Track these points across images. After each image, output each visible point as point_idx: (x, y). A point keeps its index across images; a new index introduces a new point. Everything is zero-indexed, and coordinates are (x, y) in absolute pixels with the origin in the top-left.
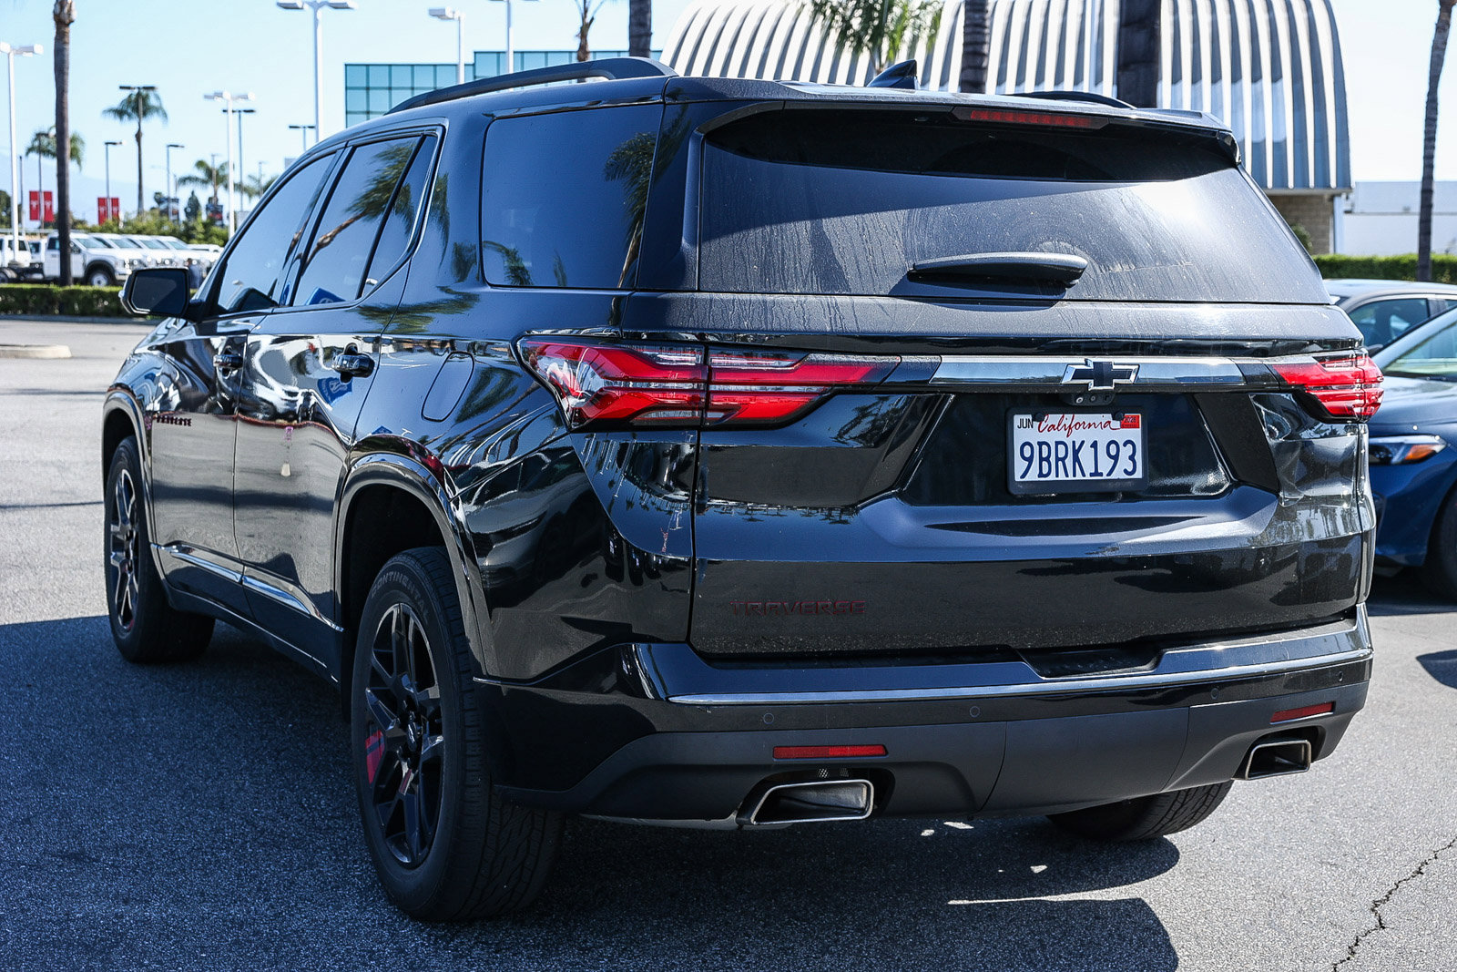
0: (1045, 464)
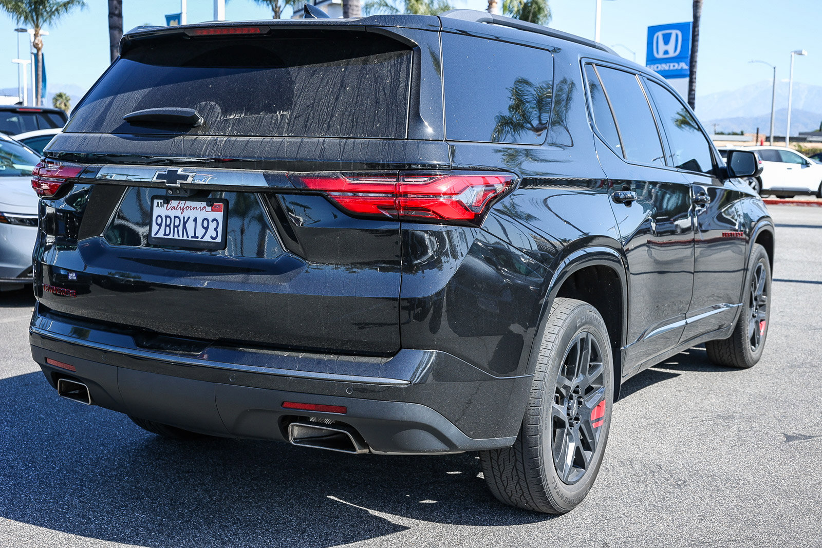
0: (168, 228)
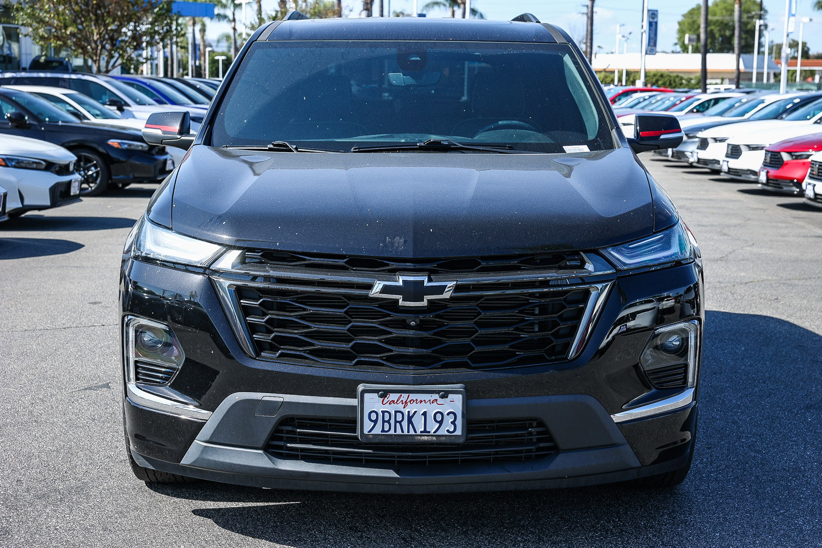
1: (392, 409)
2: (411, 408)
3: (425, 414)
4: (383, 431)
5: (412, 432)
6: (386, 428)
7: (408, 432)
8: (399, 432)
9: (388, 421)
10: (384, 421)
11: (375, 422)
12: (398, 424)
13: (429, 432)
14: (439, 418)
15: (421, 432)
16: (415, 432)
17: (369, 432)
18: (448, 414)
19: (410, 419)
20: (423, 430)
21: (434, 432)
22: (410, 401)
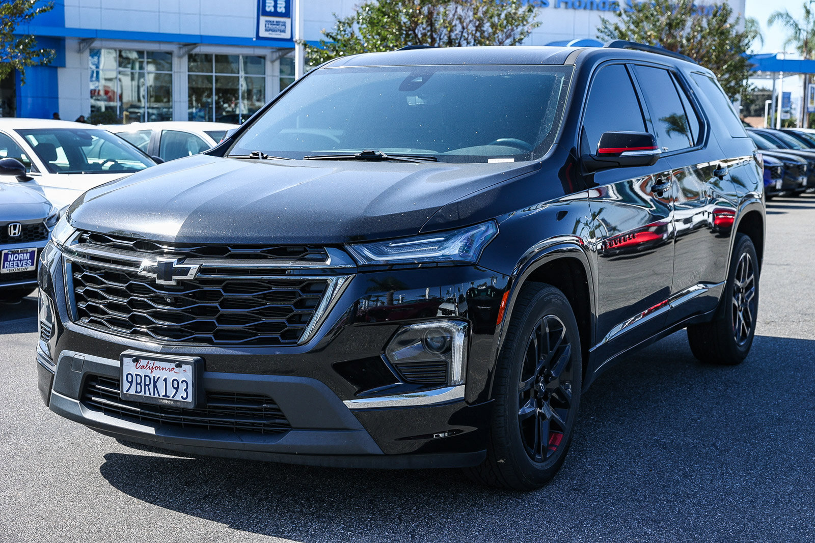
1: (142, 372)
2: (156, 374)
3: (165, 380)
4: (136, 392)
5: (157, 396)
6: (139, 391)
7: (154, 395)
8: (147, 394)
9: (140, 384)
10: (137, 384)
11: (131, 383)
12: (146, 387)
13: (169, 397)
14: (176, 385)
15: (163, 396)
16: (159, 396)
17: (127, 391)
18: (182, 382)
19: (155, 383)
20: (164, 394)
21: (173, 397)
22: (155, 368)
